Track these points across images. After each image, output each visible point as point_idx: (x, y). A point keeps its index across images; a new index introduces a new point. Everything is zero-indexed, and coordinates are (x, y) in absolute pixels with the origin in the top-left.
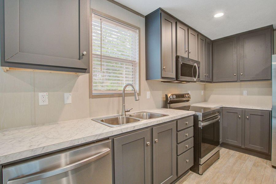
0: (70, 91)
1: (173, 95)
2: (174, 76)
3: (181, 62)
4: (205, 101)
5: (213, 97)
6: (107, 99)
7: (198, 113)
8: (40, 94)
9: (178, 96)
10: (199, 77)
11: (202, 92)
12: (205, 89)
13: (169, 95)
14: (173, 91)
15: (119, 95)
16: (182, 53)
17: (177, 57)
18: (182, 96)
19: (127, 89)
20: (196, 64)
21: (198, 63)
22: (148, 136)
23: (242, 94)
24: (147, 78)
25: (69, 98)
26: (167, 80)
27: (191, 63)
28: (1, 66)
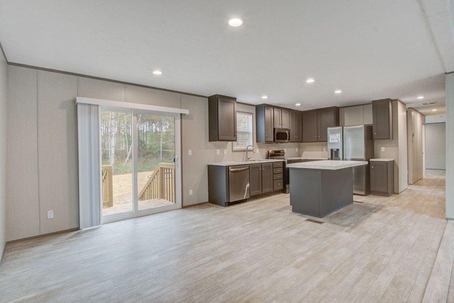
0: (225, 149)
1: (272, 151)
2: (272, 140)
3: (276, 132)
4: (300, 156)
5: (305, 153)
6: (238, 153)
7: (285, 160)
8: (218, 150)
9: (276, 152)
10: (289, 139)
11: (297, 149)
12: (299, 147)
13: (270, 151)
14: (273, 149)
15: (244, 151)
16: (278, 126)
17: (274, 129)
18: (279, 152)
19: (249, 147)
20: (287, 132)
21: (289, 130)
22: (260, 167)
23: (322, 150)
24: (257, 142)
25: (225, 152)
26: (268, 142)
27: (283, 131)
28: (210, 141)
